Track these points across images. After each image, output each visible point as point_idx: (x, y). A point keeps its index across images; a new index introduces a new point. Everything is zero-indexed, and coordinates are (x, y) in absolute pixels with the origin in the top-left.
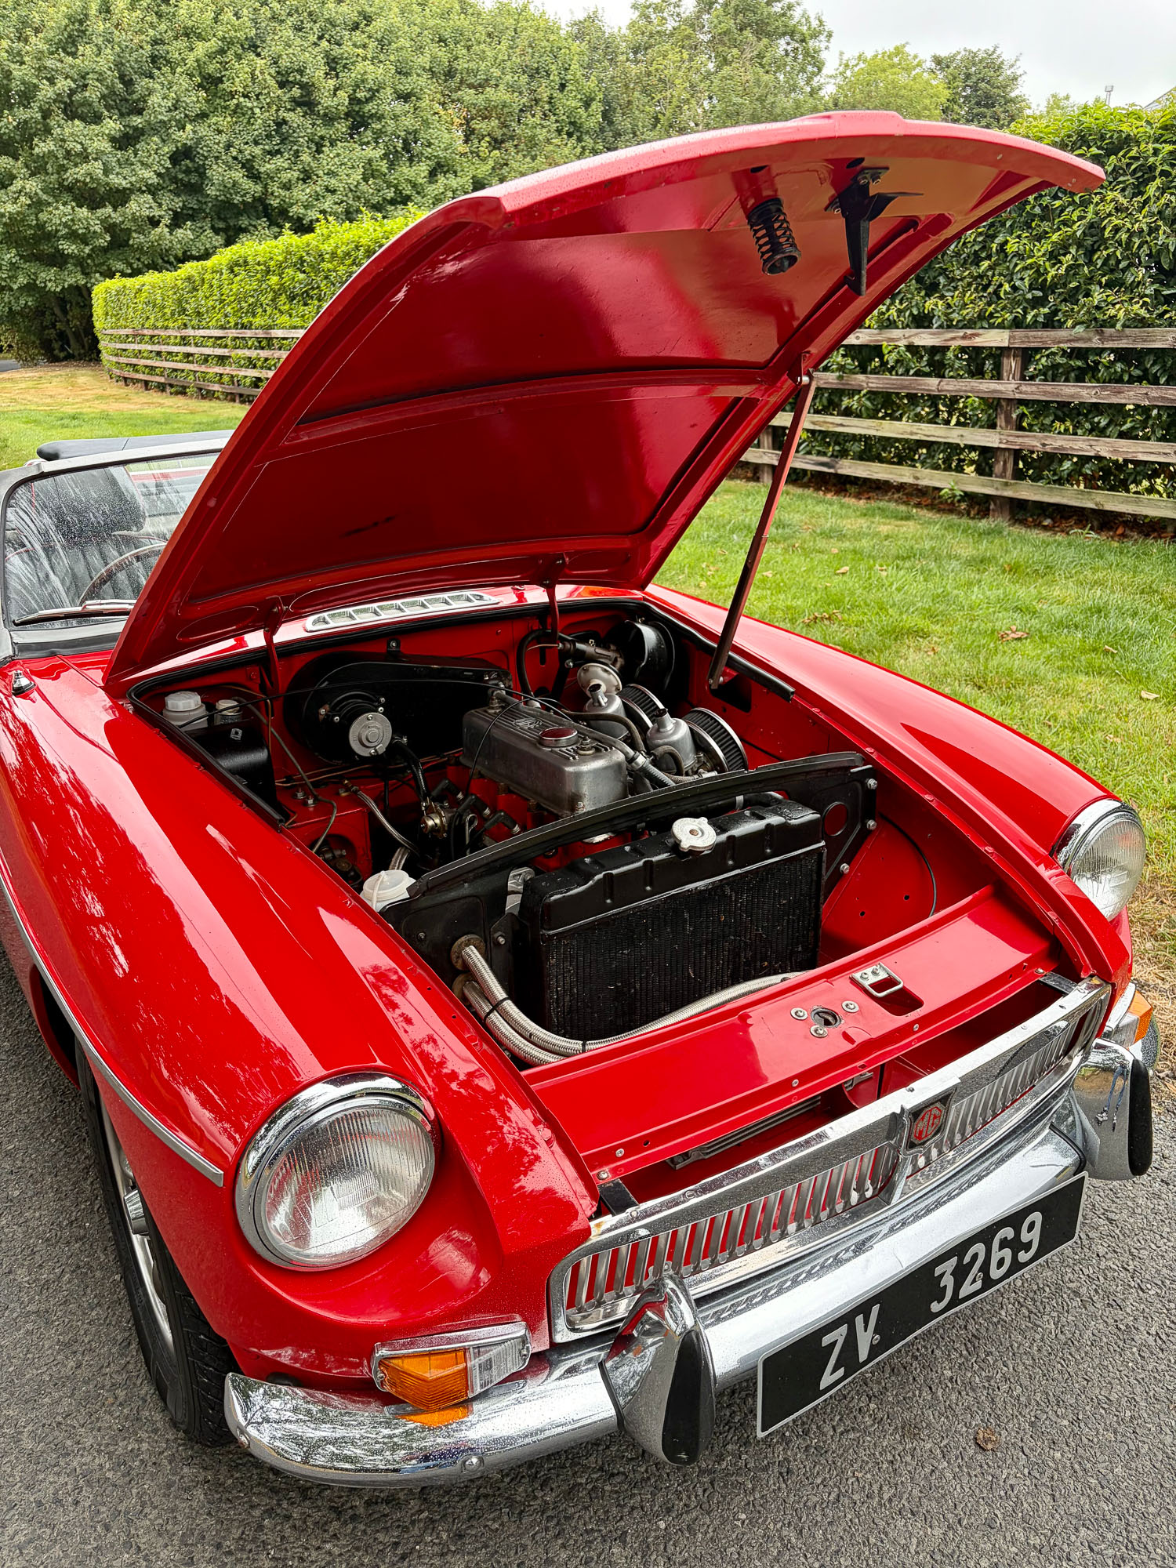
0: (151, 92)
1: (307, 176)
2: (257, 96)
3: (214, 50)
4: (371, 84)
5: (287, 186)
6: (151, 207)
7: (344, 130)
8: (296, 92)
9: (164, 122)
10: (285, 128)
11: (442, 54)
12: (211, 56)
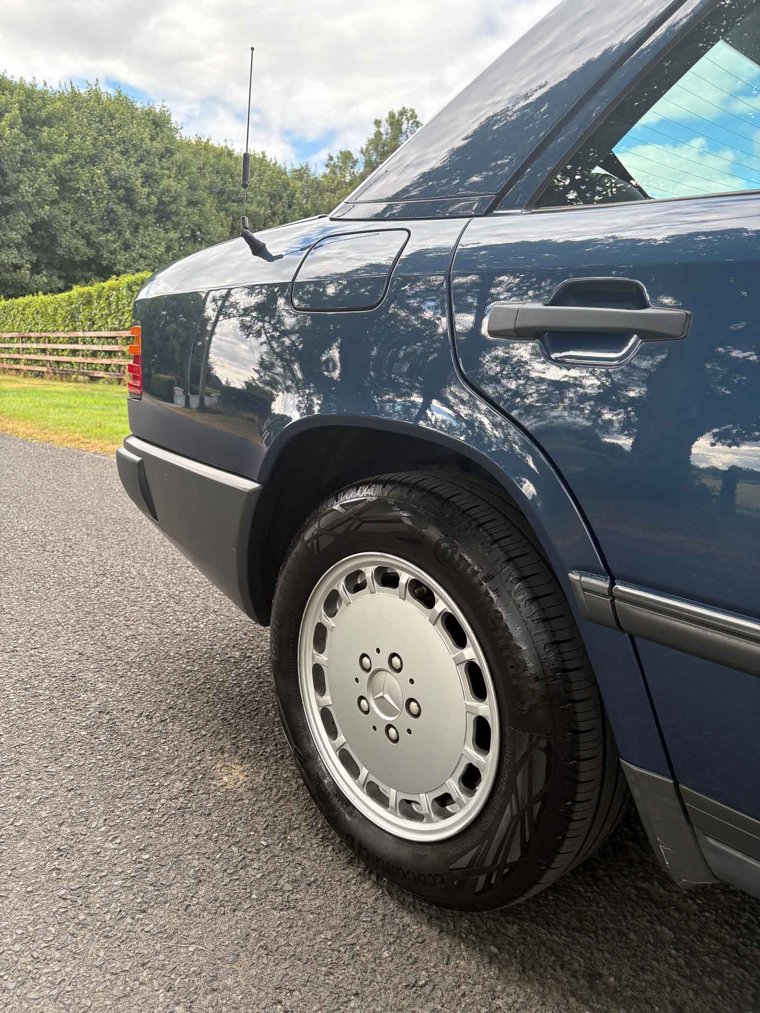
0: (21, 182)
1: (127, 247)
2: (94, 193)
3: (68, 160)
4: (173, 194)
5: (113, 252)
6: (16, 257)
7: (153, 220)
8: (121, 192)
9: (28, 203)
10: (112, 215)
11: (218, 180)
12: (65, 164)
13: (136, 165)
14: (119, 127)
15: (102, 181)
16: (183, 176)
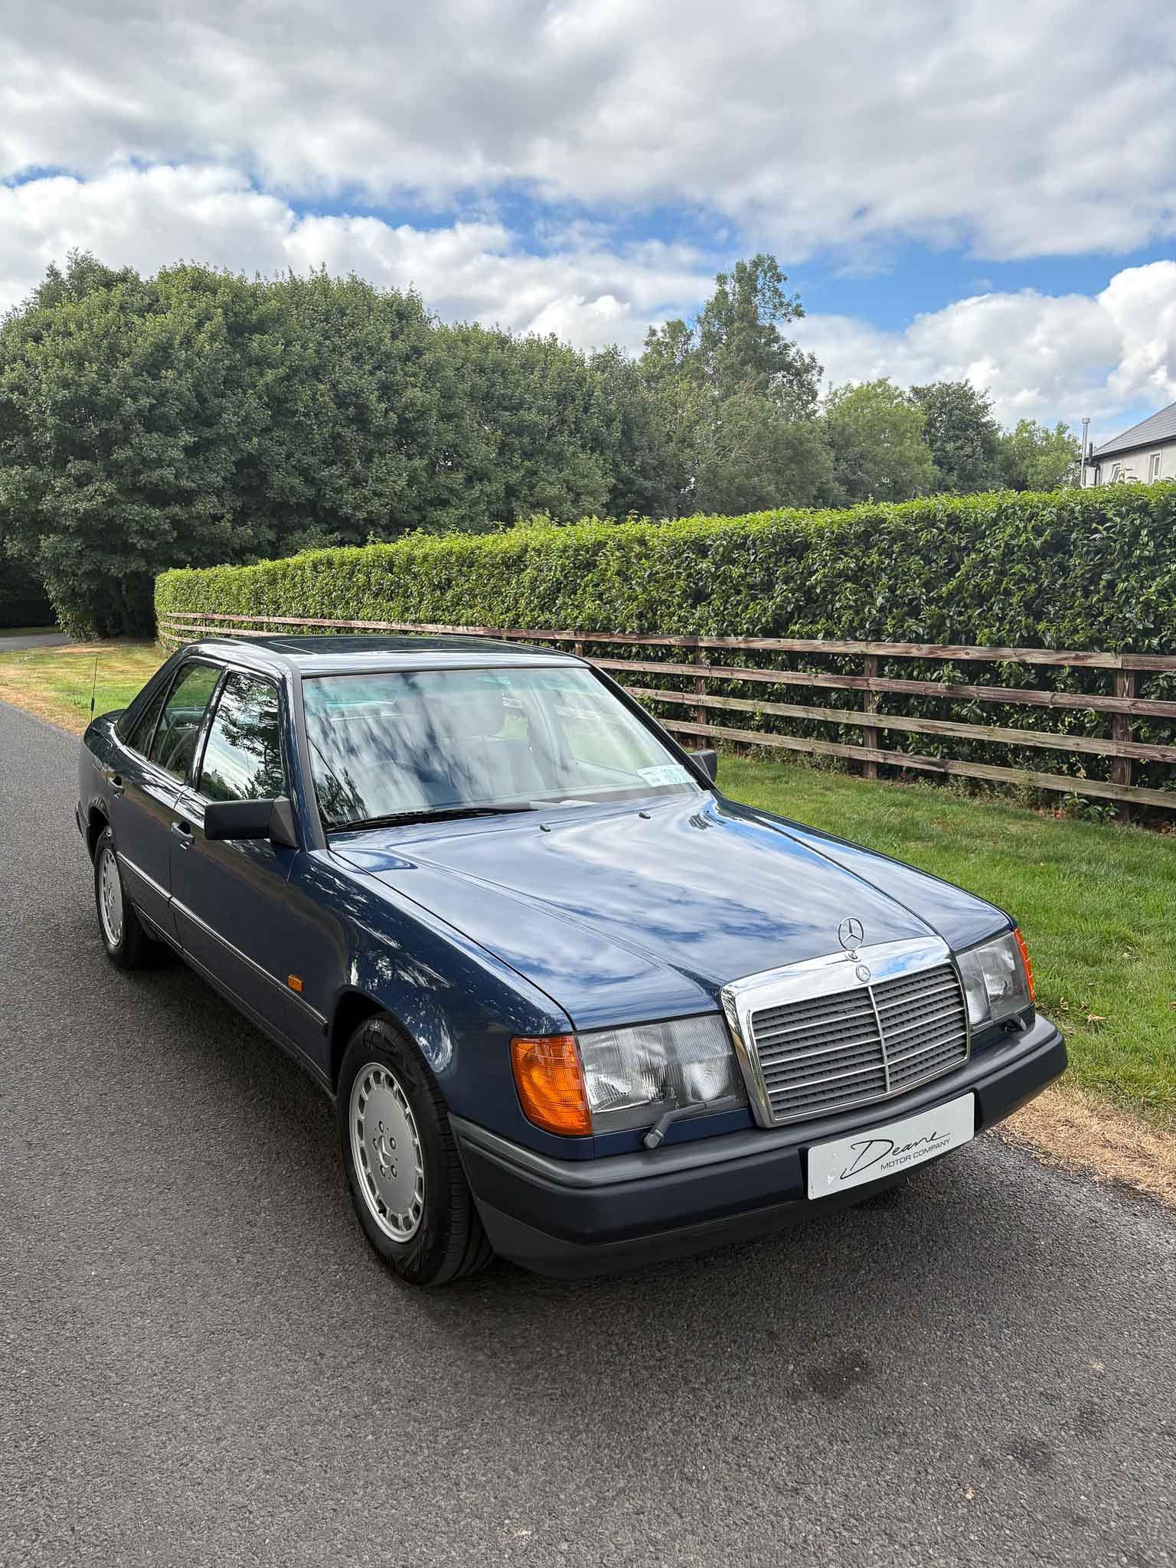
2: (316, 415)
3: (283, 375)
4: (419, 407)
6: (215, 506)
7: (392, 444)
8: (351, 411)
11: (482, 381)
13: (371, 373)
14: (352, 325)
15: (327, 399)
16: (434, 382)
